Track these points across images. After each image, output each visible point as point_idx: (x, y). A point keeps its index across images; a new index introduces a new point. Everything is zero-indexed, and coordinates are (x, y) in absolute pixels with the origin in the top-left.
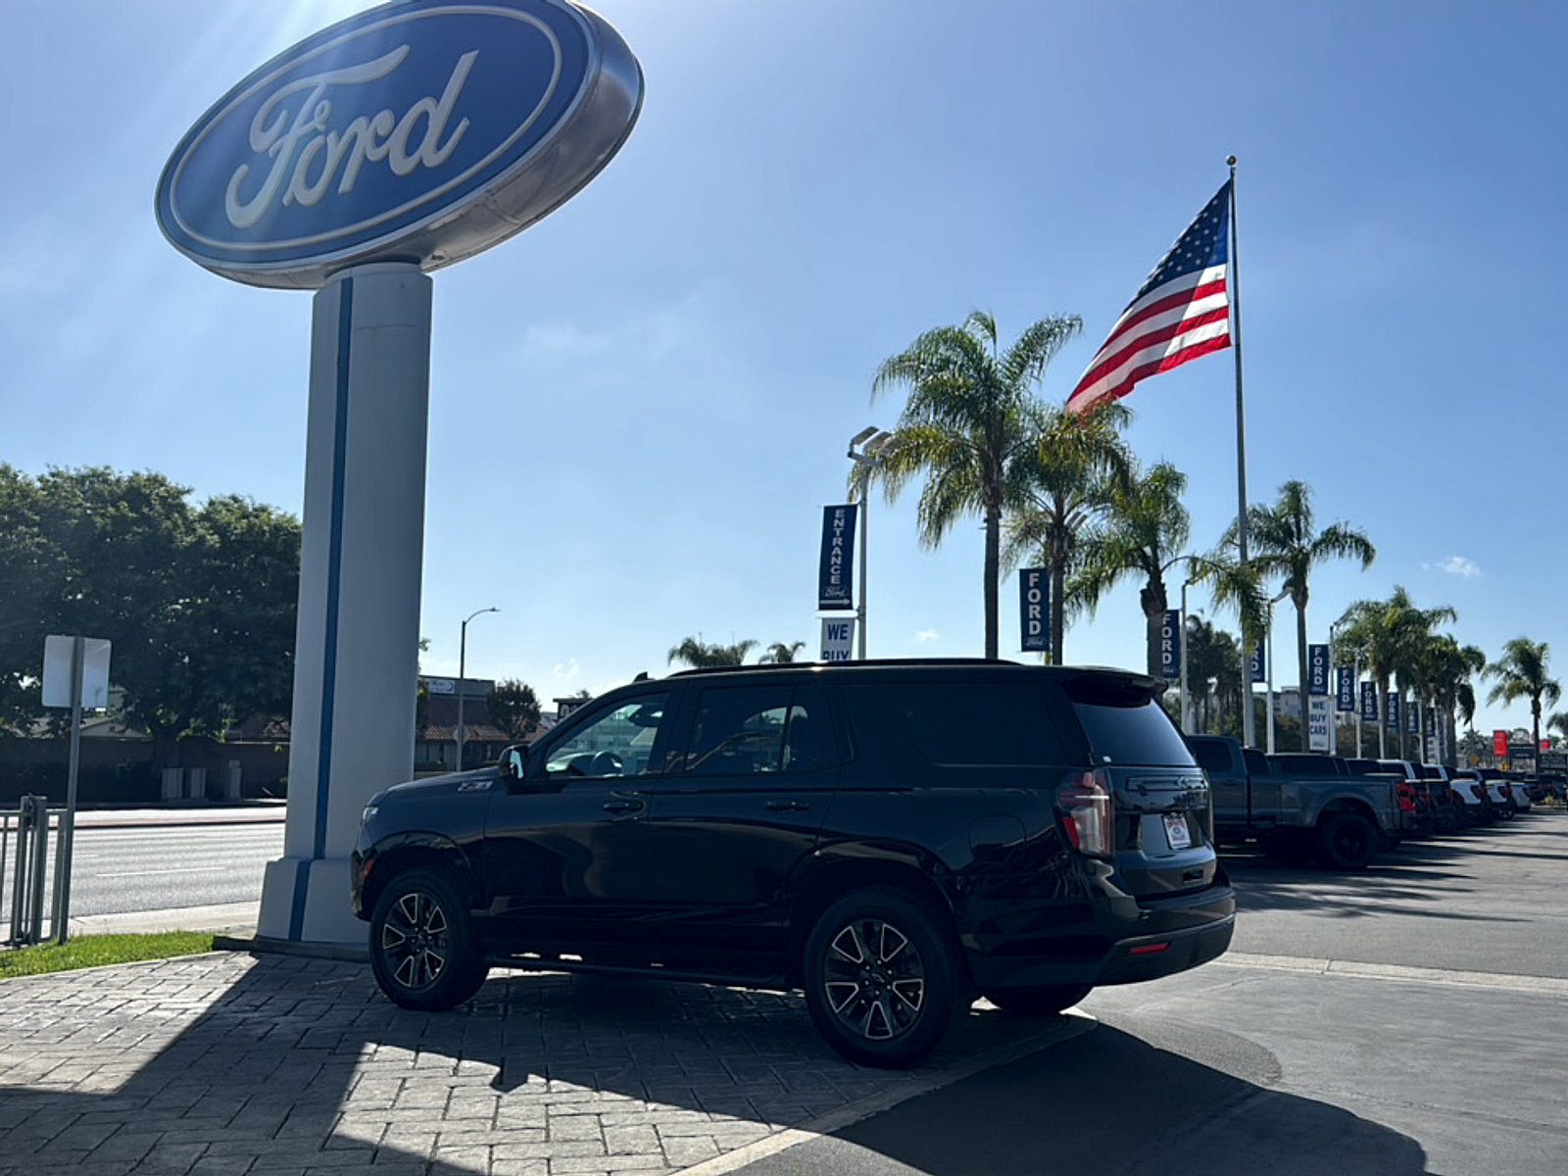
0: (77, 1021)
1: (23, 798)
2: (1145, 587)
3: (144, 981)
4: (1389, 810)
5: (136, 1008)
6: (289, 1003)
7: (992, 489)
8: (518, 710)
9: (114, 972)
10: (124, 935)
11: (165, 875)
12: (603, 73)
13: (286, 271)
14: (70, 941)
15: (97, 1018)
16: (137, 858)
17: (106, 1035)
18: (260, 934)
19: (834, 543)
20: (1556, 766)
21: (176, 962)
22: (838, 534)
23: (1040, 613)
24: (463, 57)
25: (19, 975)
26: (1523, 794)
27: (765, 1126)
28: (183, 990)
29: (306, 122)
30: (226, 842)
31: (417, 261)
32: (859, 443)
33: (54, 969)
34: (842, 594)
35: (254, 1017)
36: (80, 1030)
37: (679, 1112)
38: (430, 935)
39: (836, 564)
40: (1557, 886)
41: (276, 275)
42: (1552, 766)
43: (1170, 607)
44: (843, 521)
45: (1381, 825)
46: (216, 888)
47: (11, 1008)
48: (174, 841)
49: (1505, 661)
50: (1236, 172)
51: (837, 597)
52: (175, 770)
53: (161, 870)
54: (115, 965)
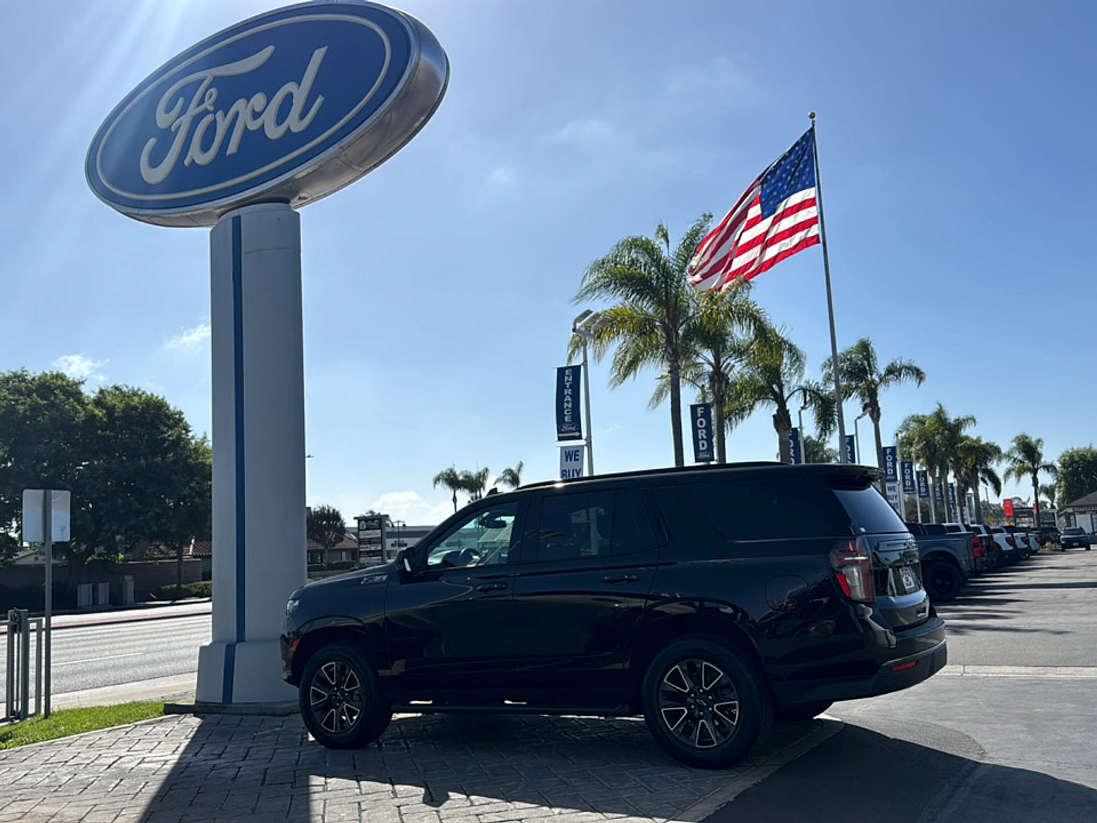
0: (86, 776)
1: (9, 611)
2: (775, 413)
3: (124, 741)
4: (967, 558)
5: (128, 762)
6: (242, 752)
7: (673, 350)
8: (329, 527)
9: (100, 737)
10: (94, 708)
11: (100, 661)
12: (420, 59)
13: (189, 214)
14: (52, 715)
15: (101, 773)
16: (76, 650)
17: (113, 785)
18: (198, 700)
19: (566, 393)
20: (1047, 521)
21: (142, 725)
22: (568, 387)
23: (706, 434)
24: (316, 52)
25: (27, 744)
26: (1035, 541)
27: (650, 820)
28: (156, 746)
29: (199, 105)
30: (137, 634)
31: (287, 201)
32: (579, 322)
33: (52, 737)
34: (574, 428)
35: (220, 763)
36: (92, 783)
37: (580, 814)
38: (346, 692)
39: (567, 408)
40: (1091, 603)
41: (182, 217)
42: (1045, 521)
43: (793, 426)
44: (571, 377)
45: (962, 568)
46: (139, 668)
47: (32, 770)
48: (98, 636)
49: (1011, 451)
50: (816, 123)
51: (571, 431)
52: (86, 586)
53: (95, 657)
54: (97, 731)
